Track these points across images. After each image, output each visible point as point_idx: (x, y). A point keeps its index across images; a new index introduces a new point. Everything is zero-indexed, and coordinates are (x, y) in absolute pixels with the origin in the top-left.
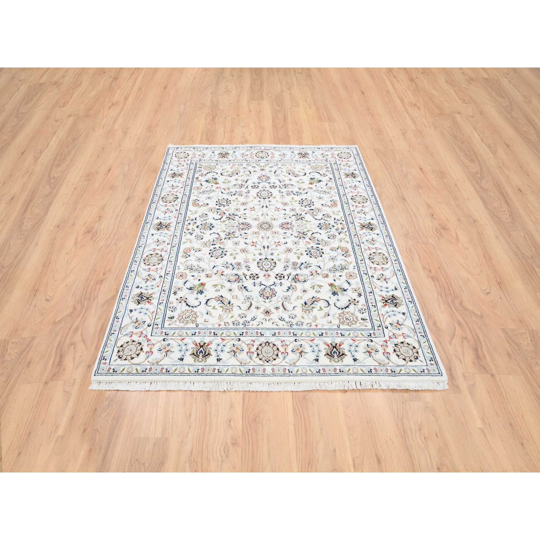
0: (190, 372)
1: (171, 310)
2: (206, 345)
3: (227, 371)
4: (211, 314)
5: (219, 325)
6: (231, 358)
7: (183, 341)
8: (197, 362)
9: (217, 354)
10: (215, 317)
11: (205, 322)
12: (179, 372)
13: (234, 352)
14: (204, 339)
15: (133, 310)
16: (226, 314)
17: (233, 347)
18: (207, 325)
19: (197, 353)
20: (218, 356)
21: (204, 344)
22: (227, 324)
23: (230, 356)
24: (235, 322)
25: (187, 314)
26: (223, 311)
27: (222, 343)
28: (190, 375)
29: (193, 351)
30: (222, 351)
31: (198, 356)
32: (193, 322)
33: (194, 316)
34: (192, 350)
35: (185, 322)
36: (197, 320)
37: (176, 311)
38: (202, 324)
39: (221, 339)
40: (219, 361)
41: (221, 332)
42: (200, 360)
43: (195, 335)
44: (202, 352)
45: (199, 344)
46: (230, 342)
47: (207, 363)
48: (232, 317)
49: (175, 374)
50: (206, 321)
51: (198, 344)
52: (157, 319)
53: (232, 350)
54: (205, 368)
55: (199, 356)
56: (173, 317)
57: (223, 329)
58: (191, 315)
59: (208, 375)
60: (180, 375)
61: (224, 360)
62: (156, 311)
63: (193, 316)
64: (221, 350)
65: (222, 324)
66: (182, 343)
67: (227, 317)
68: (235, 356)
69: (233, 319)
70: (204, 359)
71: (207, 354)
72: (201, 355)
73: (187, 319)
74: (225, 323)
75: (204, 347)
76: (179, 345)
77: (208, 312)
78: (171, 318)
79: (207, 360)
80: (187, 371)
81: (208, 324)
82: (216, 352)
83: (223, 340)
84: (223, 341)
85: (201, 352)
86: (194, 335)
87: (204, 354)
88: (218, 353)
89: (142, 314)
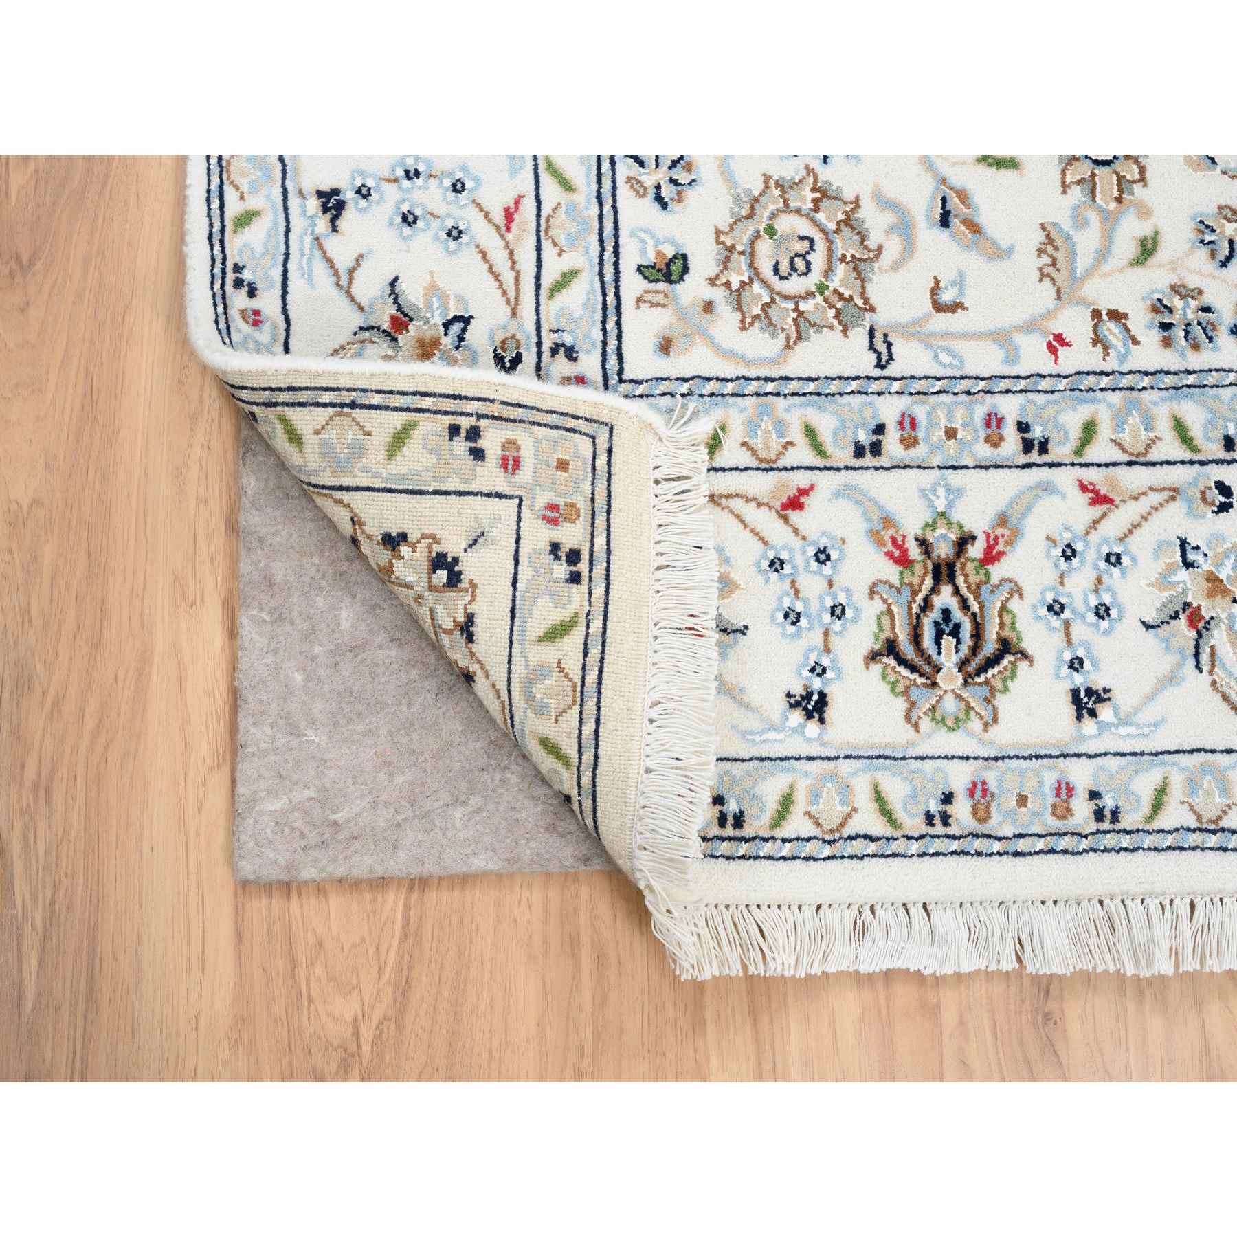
0: (894, 823)
1: (649, 180)
2: (975, 551)
3: (1157, 806)
4: (974, 227)
5: (1057, 343)
6: (1171, 679)
7: (793, 515)
8: (925, 724)
9: (1069, 642)
10: (1009, 252)
11: (938, 307)
12: (808, 829)
13: (1192, 622)
14: (956, 494)
15: (349, 195)
16: (1093, 217)
17: (1183, 574)
18: (957, 345)
19: (916, 638)
20: (1076, 664)
21: (964, 541)
22: (1111, 329)
23: (1166, 662)
24: (1177, 303)
25: (785, 224)
26: (1065, 187)
27: (1094, 537)
28: (894, 847)
29: (886, 622)
30: (1102, 612)
31: (928, 670)
32: (849, 311)
33: (845, 245)
34: (877, 606)
35: (784, 313)
36: (871, 290)
37: (690, 193)
38: (913, 331)
39: (1083, 488)
40: (1092, 713)
41: (1073, 420)
42: (950, 705)
43: (883, 461)
44: (956, 632)
45: (923, 543)
46: (1156, 518)
47: (1004, 736)
48: (1147, 249)
49: (787, 850)
50: (947, 297)
51: (914, 552)
52: (557, 287)
53: (1178, 607)
54: (993, 786)
55: (938, 669)
56: (676, 268)
57: (1090, 381)
58: (818, 237)
59: (1021, 845)
60: (827, 851)
61: (1123, 697)
62: (529, 205)
63: (840, 249)
64: (1094, 602)
65: (1076, 325)
66: (797, 543)
67: (1103, 254)
68: (1205, 657)
69: (1156, 279)
70: (974, 696)
71: (990, 646)
72: (949, 658)
73: (795, 285)
74: (1096, 314)
75: (960, 580)
76: (776, 564)
77: (954, 203)
78: (668, 277)
79: (1001, 701)
80: (868, 821)
81: (964, 336)
82: (1056, 622)
83: (1099, 499)
84: (1098, 510)
85: (946, 627)
86: (868, 460)
87: (975, 650)
88: (1077, 631)
89: (426, 237)
